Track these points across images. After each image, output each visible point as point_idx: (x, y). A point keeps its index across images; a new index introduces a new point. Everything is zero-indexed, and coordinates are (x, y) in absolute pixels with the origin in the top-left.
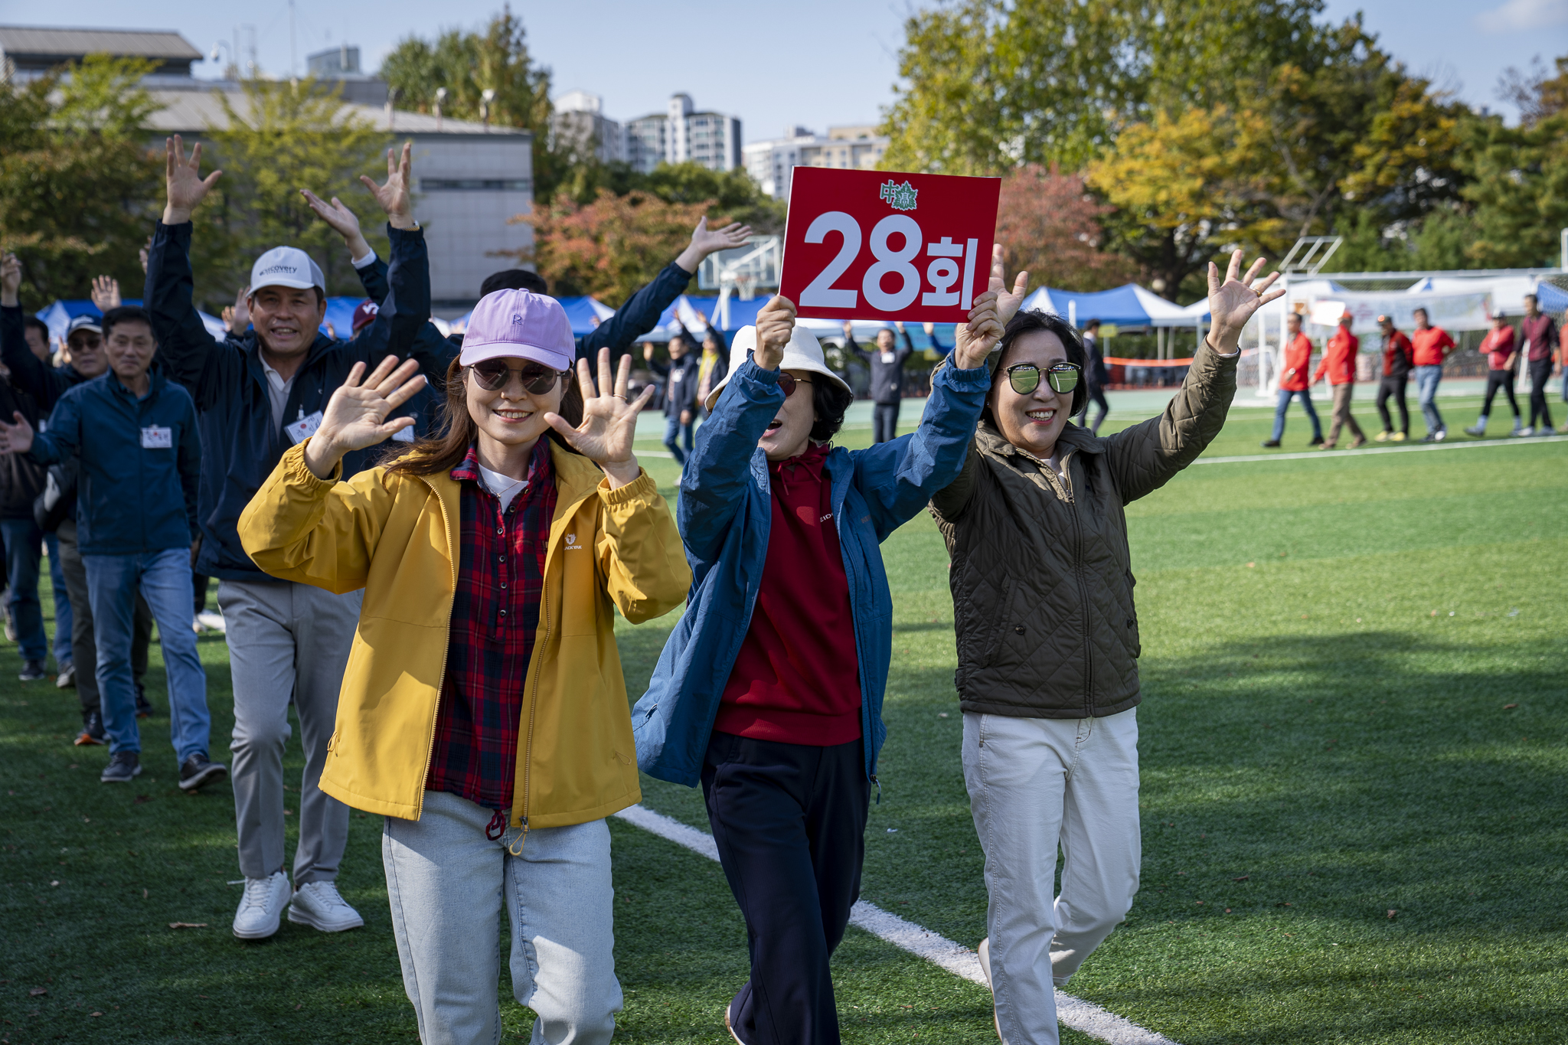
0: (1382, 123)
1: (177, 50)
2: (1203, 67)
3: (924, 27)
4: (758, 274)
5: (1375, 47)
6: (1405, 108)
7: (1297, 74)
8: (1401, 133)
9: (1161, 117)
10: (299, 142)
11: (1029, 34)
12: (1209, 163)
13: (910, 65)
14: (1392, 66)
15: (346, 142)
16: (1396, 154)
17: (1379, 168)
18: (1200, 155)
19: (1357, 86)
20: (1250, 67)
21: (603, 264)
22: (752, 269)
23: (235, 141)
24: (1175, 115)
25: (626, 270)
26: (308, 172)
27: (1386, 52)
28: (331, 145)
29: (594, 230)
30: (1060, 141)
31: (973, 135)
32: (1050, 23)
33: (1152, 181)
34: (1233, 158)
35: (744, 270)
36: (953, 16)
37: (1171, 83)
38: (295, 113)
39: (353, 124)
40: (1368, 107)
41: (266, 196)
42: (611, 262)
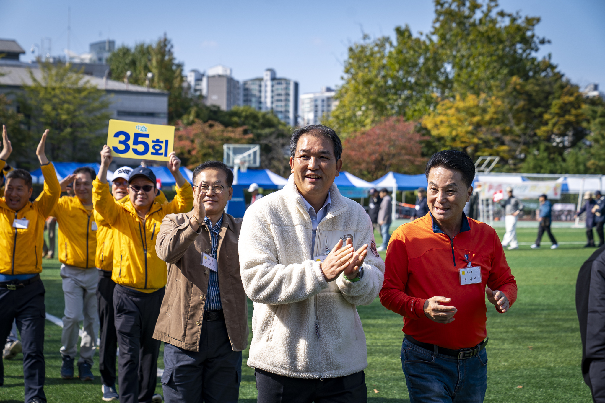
0: (556, 105)
1: (13, 49)
2: (477, 75)
3: (357, 51)
4: (249, 161)
5: (556, 70)
6: (567, 99)
7: (520, 81)
8: (564, 110)
9: (458, 97)
10: (62, 93)
11: (401, 57)
12: (476, 119)
13: (348, 67)
14: (564, 79)
15: (84, 94)
16: (562, 119)
17: (554, 125)
18: (474, 115)
19: (547, 88)
20: (499, 77)
21: (194, 153)
22: (247, 159)
23: (34, 91)
24: (463, 98)
25: (205, 155)
26: (66, 106)
27: (562, 72)
28: (77, 95)
29: (192, 137)
30: (414, 106)
31: (375, 102)
32: (412, 52)
33: (450, 126)
34: (487, 117)
35: (243, 159)
36: (371, 46)
37: (462, 82)
38: (62, 80)
39: (88, 85)
40: (551, 97)
41: (48, 115)
42: (198, 152)
